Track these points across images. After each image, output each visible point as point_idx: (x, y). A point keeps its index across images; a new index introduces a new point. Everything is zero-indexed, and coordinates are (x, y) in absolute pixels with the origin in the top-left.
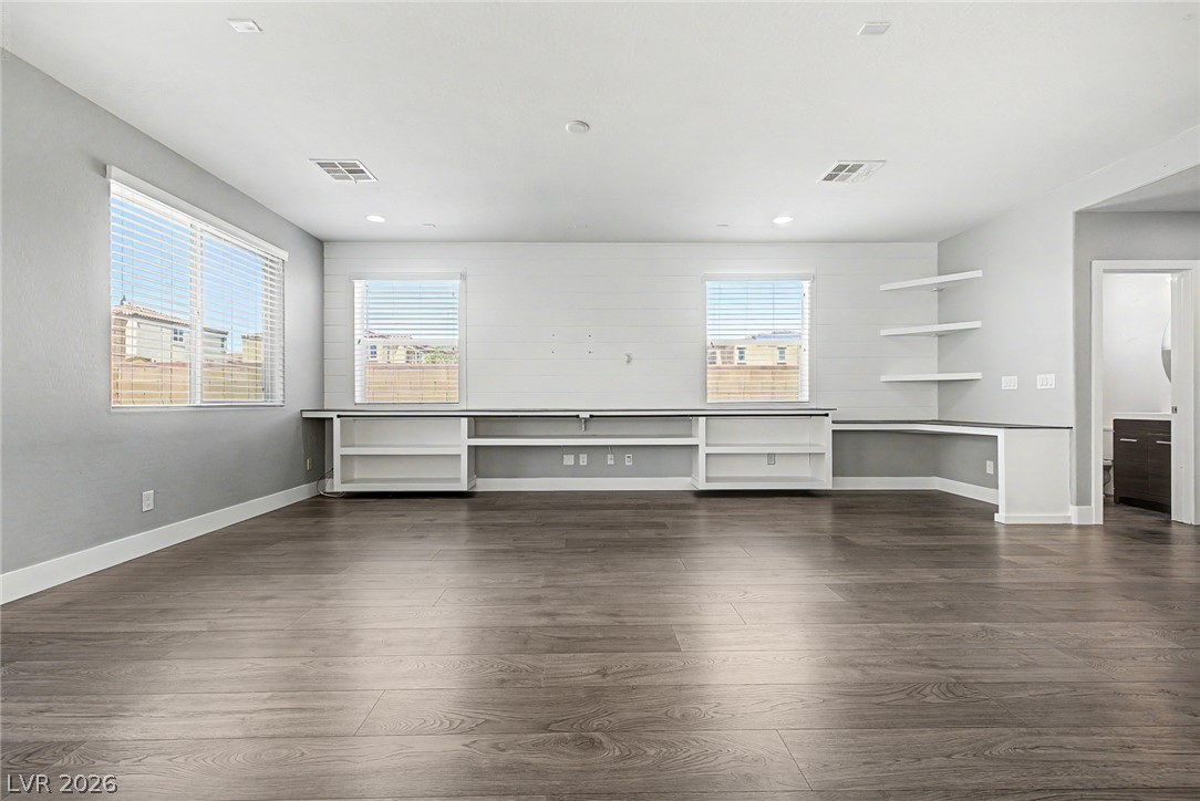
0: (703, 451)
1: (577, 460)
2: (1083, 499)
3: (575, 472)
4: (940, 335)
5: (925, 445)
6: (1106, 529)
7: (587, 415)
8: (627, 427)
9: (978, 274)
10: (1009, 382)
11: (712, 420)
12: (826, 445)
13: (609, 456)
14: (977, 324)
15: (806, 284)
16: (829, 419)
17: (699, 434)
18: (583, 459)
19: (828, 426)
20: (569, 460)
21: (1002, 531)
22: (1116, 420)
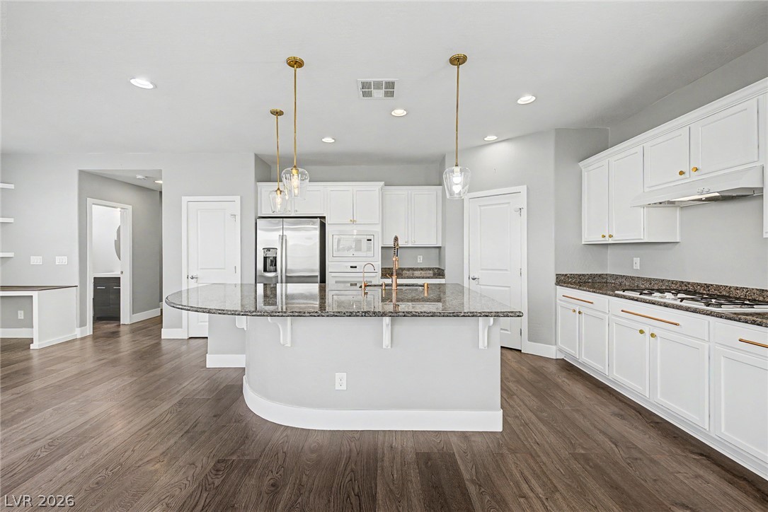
2: (82, 324)
6: (95, 337)
9: (11, 186)
10: (36, 260)
14: (11, 220)
21: (35, 353)
22: (95, 278)
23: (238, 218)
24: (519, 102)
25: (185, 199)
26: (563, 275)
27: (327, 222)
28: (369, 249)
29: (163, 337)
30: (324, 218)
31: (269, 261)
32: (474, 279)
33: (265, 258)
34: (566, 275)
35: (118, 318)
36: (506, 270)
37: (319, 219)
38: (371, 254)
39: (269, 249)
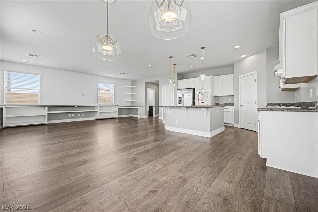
0: (99, 112)
1: (72, 115)
2: (146, 115)
3: (71, 118)
4: (131, 94)
5: (130, 110)
6: (148, 118)
7: (77, 106)
8: (83, 108)
9: (136, 87)
10: (139, 101)
11: (101, 107)
12: (117, 110)
13: (79, 114)
14: (136, 93)
15: (114, 85)
16: (118, 106)
17: (98, 109)
18: (73, 115)
19: (118, 107)
20: (70, 115)
21: (139, 120)
22: (149, 106)
23: (173, 90)
24: (235, 48)
25: (163, 86)
26: (270, 103)
27: (195, 89)
28: (207, 97)
29: (159, 119)
30: (195, 88)
31: (180, 101)
32: (242, 106)
33: (179, 100)
34: (272, 103)
35: (152, 116)
36: (252, 102)
37: (192, 89)
38: (208, 98)
39: (180, 98)
